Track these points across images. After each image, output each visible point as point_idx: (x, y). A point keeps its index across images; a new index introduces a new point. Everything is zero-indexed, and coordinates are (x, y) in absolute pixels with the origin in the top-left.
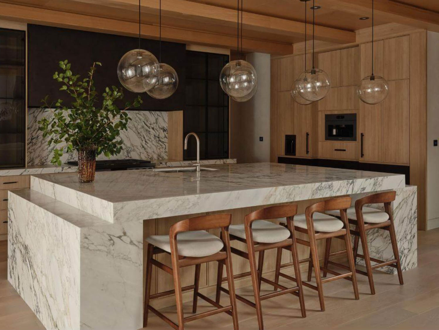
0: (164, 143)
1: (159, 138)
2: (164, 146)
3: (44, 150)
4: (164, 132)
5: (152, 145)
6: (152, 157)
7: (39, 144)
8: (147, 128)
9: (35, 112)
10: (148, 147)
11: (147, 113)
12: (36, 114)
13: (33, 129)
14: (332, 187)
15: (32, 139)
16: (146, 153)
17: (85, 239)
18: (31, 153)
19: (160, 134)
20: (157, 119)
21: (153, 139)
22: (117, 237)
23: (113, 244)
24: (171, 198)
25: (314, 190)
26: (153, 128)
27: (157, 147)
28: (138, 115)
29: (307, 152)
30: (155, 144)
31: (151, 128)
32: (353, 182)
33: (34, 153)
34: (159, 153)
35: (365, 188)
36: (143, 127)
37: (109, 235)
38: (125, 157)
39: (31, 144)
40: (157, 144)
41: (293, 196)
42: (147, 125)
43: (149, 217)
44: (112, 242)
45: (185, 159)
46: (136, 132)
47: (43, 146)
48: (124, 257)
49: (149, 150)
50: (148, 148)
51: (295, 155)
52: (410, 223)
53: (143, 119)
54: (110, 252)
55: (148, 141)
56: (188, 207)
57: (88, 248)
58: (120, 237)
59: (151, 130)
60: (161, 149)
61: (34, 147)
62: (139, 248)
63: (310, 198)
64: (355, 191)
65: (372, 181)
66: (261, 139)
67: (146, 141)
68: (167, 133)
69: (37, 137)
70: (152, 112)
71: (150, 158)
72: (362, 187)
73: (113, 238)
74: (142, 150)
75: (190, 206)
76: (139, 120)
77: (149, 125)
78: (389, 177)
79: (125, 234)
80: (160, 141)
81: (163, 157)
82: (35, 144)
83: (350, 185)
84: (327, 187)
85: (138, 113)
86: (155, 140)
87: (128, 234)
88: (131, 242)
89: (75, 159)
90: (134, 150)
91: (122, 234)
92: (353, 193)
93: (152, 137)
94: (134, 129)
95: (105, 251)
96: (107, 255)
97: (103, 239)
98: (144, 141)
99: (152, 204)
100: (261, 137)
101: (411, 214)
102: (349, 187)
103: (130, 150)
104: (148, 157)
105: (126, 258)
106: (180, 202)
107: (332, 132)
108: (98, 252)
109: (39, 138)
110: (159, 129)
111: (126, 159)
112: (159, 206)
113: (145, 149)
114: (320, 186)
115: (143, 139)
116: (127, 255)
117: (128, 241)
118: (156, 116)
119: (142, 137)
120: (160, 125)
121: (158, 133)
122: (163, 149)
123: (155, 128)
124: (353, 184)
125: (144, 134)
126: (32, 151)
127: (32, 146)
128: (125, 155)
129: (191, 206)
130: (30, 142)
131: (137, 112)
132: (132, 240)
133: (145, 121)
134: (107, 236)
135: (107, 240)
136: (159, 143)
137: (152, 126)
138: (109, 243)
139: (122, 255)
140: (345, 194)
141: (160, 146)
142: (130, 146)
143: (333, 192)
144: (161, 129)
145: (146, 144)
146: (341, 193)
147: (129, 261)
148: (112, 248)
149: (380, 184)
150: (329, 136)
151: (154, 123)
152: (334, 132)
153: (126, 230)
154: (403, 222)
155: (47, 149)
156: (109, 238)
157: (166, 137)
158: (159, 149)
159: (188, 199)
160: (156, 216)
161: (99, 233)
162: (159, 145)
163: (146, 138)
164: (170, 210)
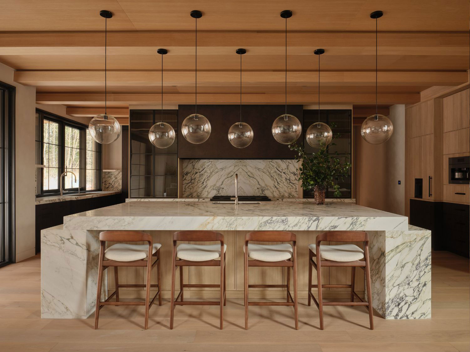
0: (295, 185)
1: (290, 180)
2: (294, 187)
3: (200, 188)
4: (294, 175)
5: (284, 186)
6: (283, 195)
7: (196, 183)
8: (279, 172)
9: (194, 162)
10: (280, 187)
11: (279, 161)
12: (194, 164)
13: (192, 173)
14: (287, 221)
15: (191, 180)
16: (278, 191)
17: (44, 238)
18: (191, 189)
19: (291, 177)
20: (288, 166)
21: (284, 181)
22: (67, 239)
23: (64, 243)
24: (109, 217)
25: (262, 223)
26: (284, 173)
27: (288, 187)
28: (271, 163)
29: (430, 195)
30: (286, 185)
31: (282, 172)
32: (318, 219)
33: (192, 189)
34: (290, 192)
35: (337, 226)
36: (276, 172)
37: (61, 237)
38: (260, 194)
39: (191, 183)
40: (289, 185)
41: (235, 226)
42: (279, 171)
43: (91, 229)
44: (63, 241)
45: (304, 197)
46: (270, 176)
47: (199, 184)
48: (72, 253)
49: (281, 190)
50: (281, 189)
51: (422, 198)
52: (417, 269)
53: (276, 166)
54: (61, 248)
55: (280, 183)
56: (124, 225)
57: (46, 243)
58: (68, 239)
59: (283, 174)
60: (292, 189)
61: (192, 185)
62: (83, 248)
63: (256, 230)
64: (321, 228)
65: (349, 220)
66: (399, 183)
67: (278, 183)
68: (297, 177)
69: (195, 179)
70: (284, 160)
71: (282, 196)
72: (333, 225)
73: (63, 239)
74: (275, 189)
75: (125, 224)
76: (271, 166)
77: (281, 170)
78: (378, 218)
79: (72, 238)
80: (291, 182)
81: (294, 195)
82: (193, 183)
83: (313, 222)
84: (280, 221)
85: (271, 162)
86: (286, 182)
87: (74, 238)
88: (77, 244)
89: (221, 194)
90: (268, 189)
91: (70, 238)
92: (318, 230)
93: (284, 180)
94: (268, 173)
95: (58, 247)
96: (59, 250)
97: (56, 239)
98: (276, 183)
99: (93, 220)
100: (400, 180)
101: (418, 260)
102: (312, 223)
103: (264, 189)
104: (280, 195)
105: (73, 254)
106: (116, 221)
107: (454, 175)
108: (53, 247)
109: (196, 179)
110: (290, 173)
111: (261, 195)
112: (99, 222)
113: (277, 189)
114: (271, 220)
115: (275, 181)
116: (74, 252)
117: (75, 243)
118: (287, 163)
119: (275, 180)
120: (291, 170)
121: (289, 177)
122: (294, 189)
123: (286, 172)
124: (317, 221)
125: (276, 178)
126: (192, 188)
127: (192, 184)
128: (260, 192)
129: (127, 224)
130: (190, 182)
131: (270, 160)
132: (78, 242)
133: (277, 167)
134: (59, 238)
135: (59, 240)
136: (290, 185)
137: (284, 171)
138: (60, 242)
139: (70, 252)
140: (306, 229)
141: (291, 187)
142: (264, 186)
143: (289, 226)
144: (292, 173)
145: (278, 185)
146: (300, 228)
147: (75, 256)
148: (62, 245)
149: (362, 224)
150: (453, 180)
151: (285, 169)
152: (457, 175)
153: (73, 235)
154: (403, 267)
155: (201, 186)
156: (61, 239)
157: (297, 180)
158: (290, 189)
159: (124, 219)
160: (97, 228)
161: (54, 235)
162: (289, 186)
163: (278, 180)
164: (108, 225)
